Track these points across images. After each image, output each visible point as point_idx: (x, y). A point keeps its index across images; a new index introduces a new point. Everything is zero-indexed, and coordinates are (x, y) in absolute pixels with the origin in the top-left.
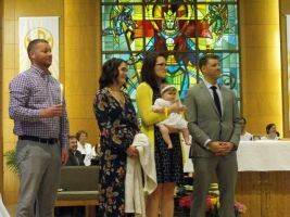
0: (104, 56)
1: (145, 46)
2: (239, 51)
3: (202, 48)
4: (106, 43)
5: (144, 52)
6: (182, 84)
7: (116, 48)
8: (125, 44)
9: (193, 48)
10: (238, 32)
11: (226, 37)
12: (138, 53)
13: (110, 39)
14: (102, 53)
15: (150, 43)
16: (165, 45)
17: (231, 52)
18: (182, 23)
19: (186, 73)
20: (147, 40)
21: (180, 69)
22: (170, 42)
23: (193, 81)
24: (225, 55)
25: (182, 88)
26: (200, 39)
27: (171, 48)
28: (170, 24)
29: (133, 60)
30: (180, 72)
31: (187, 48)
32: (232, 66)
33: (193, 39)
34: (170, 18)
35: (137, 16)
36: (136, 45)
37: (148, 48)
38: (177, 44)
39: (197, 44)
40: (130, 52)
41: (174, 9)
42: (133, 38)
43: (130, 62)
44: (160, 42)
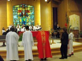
2: (34, 15)
3: (29, 14)
5: (20, 15)
9: (27, 14)
10: (34, 12)
11: (32, 13)
13: (14, 13)
18: (25, 10)
19: (26, 18)
22: (24, 13)
23: (27, 19)
24: (32, 15)
28: (24, 11)
32: (33, 17)
34: (24, 10)
35: (18, 9)
36: (18, 14)
40: (18, 15)
41: (24, 8)
44: (22, 13)
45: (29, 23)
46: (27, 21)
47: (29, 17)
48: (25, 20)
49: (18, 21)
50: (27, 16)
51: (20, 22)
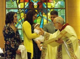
0: (7, 10)
1: (24, 6)
2: (65, 8)
3: (49, 7)
4: (8, 4)
5: (24, 8)
6: (41, 22)
7: (12, 7)
8: (16, 5)
9: (45, 7)
10: (65, 0)
11: (59, 2)
12: (22, 9)
13: (9, 3)
14: (6, 9)
15: (27, 5)
16: (33, 6)
17: (62, 9)
19: (42, 17)
20: (26, 3)
21: (40, 16)
22: (35, 4)
23: (45, 21)
24: (59, 10)
25: (40, 24)
26: (48, 3)
27: (36, 7)
29: (19, 12)
30: (40, 17)
31: (43, 7)
32: (62, 15)
33: (45, 3)
37: (26, 7)
38: (38, 5)
39: (47, 5)
40: (18, 9)
42: (19, 3)
43: (18, 13)
44: (31, 4)
50: (46, 11)
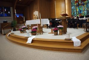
3: (85, 3)
15: (77, 4)
22: (80, 3)
23: (83, 8)
28: (80, 0)
36: (75, 4)
45: (85, 11)
46: (83, 10)
47: (85, 5)
48: (81, 9)
49: (75, 11)
51: (77, 11)
